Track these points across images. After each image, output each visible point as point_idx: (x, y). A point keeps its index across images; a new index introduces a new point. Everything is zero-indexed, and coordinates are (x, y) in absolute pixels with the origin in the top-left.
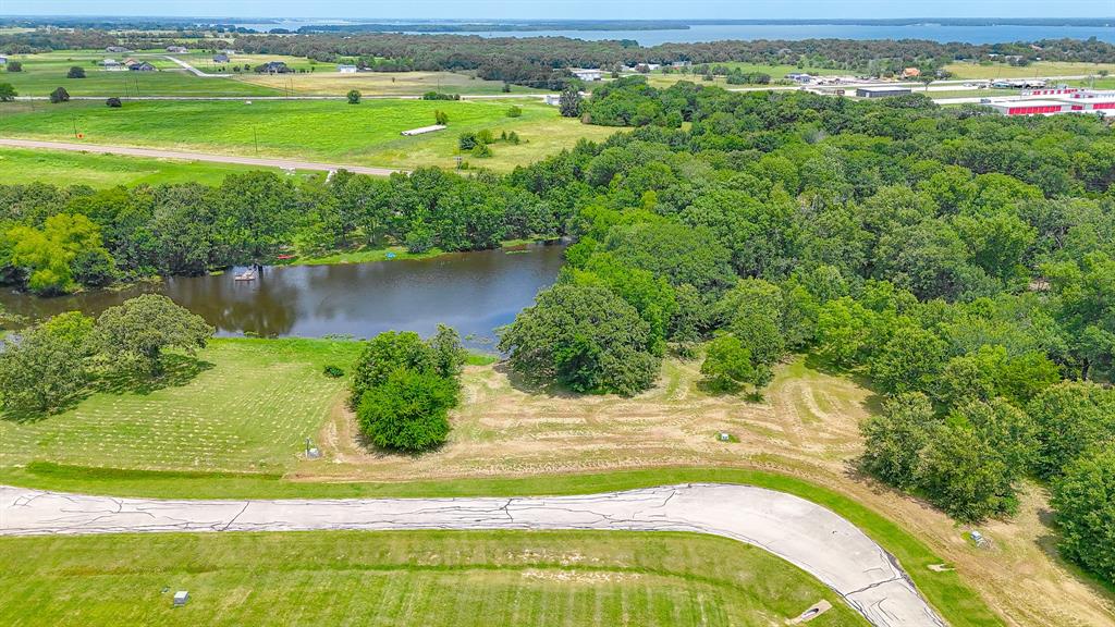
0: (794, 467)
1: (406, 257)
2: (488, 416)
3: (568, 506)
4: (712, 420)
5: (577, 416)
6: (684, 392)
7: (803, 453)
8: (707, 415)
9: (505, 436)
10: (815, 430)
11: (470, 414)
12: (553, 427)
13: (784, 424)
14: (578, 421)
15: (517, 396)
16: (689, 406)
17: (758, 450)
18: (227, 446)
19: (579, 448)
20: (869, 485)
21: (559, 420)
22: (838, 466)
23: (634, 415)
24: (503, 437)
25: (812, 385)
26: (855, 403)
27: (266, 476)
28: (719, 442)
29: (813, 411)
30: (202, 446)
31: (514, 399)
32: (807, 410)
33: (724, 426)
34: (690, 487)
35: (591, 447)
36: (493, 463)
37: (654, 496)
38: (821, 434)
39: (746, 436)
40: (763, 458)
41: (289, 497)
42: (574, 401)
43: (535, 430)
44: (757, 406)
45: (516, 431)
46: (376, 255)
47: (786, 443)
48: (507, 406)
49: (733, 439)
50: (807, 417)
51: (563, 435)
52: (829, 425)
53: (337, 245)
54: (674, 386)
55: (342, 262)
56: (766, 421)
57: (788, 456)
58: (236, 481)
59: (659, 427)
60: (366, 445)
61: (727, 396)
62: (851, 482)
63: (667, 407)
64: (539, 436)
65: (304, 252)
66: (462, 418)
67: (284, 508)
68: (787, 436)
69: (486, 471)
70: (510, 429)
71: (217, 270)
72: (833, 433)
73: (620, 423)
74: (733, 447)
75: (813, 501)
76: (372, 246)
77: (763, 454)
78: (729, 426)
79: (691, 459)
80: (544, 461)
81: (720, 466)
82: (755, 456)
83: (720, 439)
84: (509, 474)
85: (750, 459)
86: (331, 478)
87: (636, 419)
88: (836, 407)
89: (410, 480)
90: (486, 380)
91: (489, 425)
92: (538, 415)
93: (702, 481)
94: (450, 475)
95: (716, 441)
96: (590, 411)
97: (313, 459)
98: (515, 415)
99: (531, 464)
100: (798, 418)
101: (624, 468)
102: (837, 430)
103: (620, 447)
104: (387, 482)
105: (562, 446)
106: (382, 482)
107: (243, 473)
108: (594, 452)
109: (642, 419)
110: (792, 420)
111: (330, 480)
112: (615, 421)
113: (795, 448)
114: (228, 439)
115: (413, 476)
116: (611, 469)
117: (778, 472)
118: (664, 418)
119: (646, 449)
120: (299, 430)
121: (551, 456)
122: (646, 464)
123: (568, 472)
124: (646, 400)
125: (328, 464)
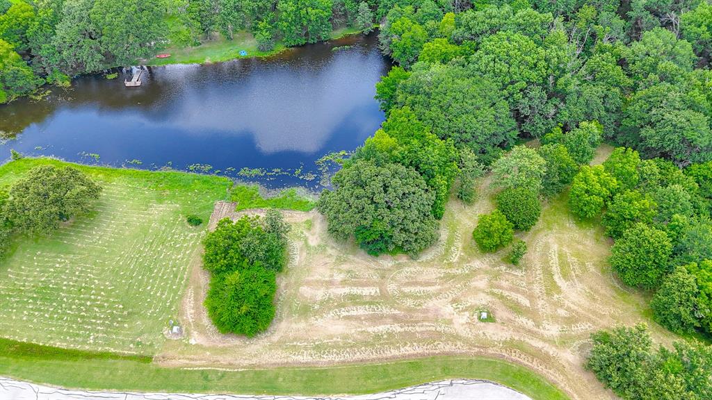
1: (256, 54)
5: (373, 284)
6: (457, 251)
7: (543, 337)
10: (554, 305)
11: (293, 279)
12: (355, 300)
14: (373, 291)
16: (459, 272)
18: (114, 318)
21: (359, 290)
24: (316, 313)
25: (558, 240)
26: (590, 265)
27: (142, 357)
28: (479, 323)
29: (556, 278)
32: (551, 277)
35: (381, 328)
38: (559, 311)
41: (157, 388)
44: (514, 271)
45: (326, 305)
46: (232, 53)
48: (321, 270)
50: (552, 288)
51: (361, 311)
52: (566, 297)
55: (207, 61)
56: (517, 291)
57: (530, 342)
59: (435, 302)
63: (443, 272)
64: (343, 313)
66: (286, 286)
68: (532, 314)
70: (322, 303)
72: (568, 309)
74: (489, 330)
76: (230, 40)
77: (512, 340)
78: (489, 298)
79: (456, 345)
80: (345, 346)
81: (477, 355)
82: (505, 342)
83: (479, 318)
84: (317, 363)
85: (501, 345)
86: (187, 362)
87: (418, 288)
88: (575, 272)
89: (244, 368)
90: (307, 234)
91: (306, 295)
92: (344, 283)
93: (462, 376)
94: (273, 361)
95: (477, 320)
96: (383, 277)
97: (175, 339)
98: (326, 282)
99: (335, 350)
100: (544, 288)
101: (404, 356)
102: (572, 306)
103: (402, 330)
104: (228, 370)
105: (359, 327)
106: (224, 370)
107: (124, 354)
108: (382, 335)
109: (422, 289)
110: (538, 291)
111: (187, 365)
112: (401, 292)
113: (538, 330)
114: (115, 308)
115: (247, 362)
116: (394, 357)
117: (521, 363)
118: (439, 287)
119: (422, 333)
120: (167, 299)
121: (349, 341)
122: (420, 351)
123: (362, 361)
124: (428, 263)
125: (186, 345)
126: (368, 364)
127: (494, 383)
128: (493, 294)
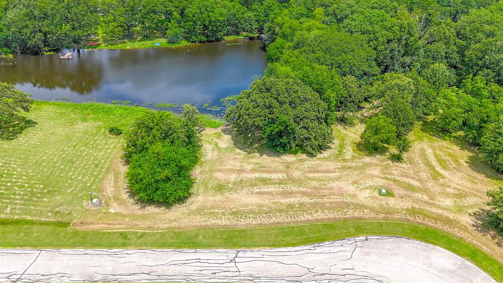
0: (436, 220)
1: (167, 45)
2: (220, 171)
3: (280, 259)
4: (372, 176)
5: (280, 172)
6: (349, 152)
7: (439, 207)
8: (368, 172)
9: (232, 189)
10: (442, 185)
11: (207, 169)
12: (264, 181)
13: (420, 180)
14: (281, 176)
15: (238, 154)
16: (354, 164)
17: (407, 204)
18: (33, 194)
19: (283, 201)
20: (493, 238)
21: (268, 176)
22: (467, 220)
23: (318, 172)
24: (230, 190)
25: (431, 147)
26: (462, 162)
27: (59, 224)
28: (381, 197)
29: (438, 168)
30: (15, 194)
31: (237, 156)
32: (433, 168)
33: (381, 182)
34: (367, 239)
35: (292, 200)
36: (223, 214)
37: (343, 249)
38: (448, 190)
39: (397, 191)
40: (413, 211)
41: (73, 246)
42: (277, 159)
43: (253, 184)
44: (400, 165)
45: (239, 185)
46: (148, 44)
47: (426, 198)
48: (232, 163)
49: (389, 194)
50: (436, 176)
51: (272, 189)
52: (450, 181)
53: (125, 37)
54: (342, 147)
55: (128, 47)
56: (407, 177)
57: (430, 209)
58: (35, 228)
59: (337, 183)
60: (133, 197)
61: (378, 156)
62: (479, 234)
63: (339, 165)
64: (256, 190)
65: (105, 41)
66: (201, 173)
67: (67, 258)
68: (425, 191)
69: (219, 222)
70: (235, 183)
71: (50, 51)
72: (455, 188)
73: (310, 179)
74: (391, 202)
75: (458, 254)
76: (146, 37)
77: (413, 208)
78: (384, 181)
79: (363, 212)
80: (260, 212)
81: (384, 218)
82: (407, 210)
83: (380, 194)
84: (236, 225)
85: (405, 212)
86: (106, 226)
87: (320, 175)
88: (451, 165)
89: (164, 229)
90: (217, 141)
91: (220, 179)
92: (253, 171)
93: (376, 234)
94: (193, 224)
95: (378, 195)
96: (288, 167)
97: (94, 208)
98: (238, 170)
99: (251, 215)
100: (429, 175)
101: (317, 220)
102: (457, 186)
103: (312, 201)
104: (147, 231)
105: (272, 199)
106: (144, 231)
107: (41, 221)
108: (295, 205)
109: (324, 175)
110: (425, 177)
111: (106, 228)
112: (306, 177)
113: (433, 202)
114: (36, 188)
115: (166, 225)
116: (308, 221)
117: (426, 224)
118: (339, 174)
119: (331, 203)
120: (87, 181)
121: (265, 209)
122: (332, 216)
123: (278, 223)
124: (325, 159)
125: (105, 213)
126: (285, 225)
127: (406, 238)
128: (387, 179)
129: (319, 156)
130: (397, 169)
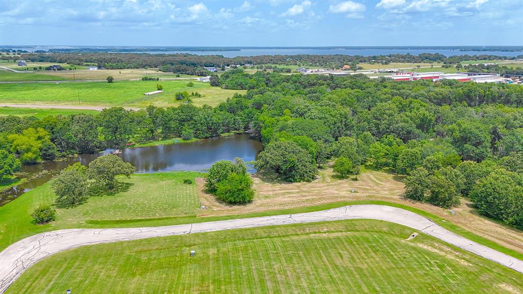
0: (382, 198)
1: (183, 141)
2: (263, 191)
3: (313, 215)
4: (345, 187)
8: (342, 186)
9: (273, 197)
10: (382, 187)
14: (297, 191)
16: (333, 184)
17: (367, 194)
18: (165, 209)
19: (303, 198)
20: (410, 201)
21: (290, 191)
23: (316, 187)
27: (190, 216)
28: (352, 193)
29: (378, 181)
30: (154, 210)
31: (267, 185)
34: (351, 206)
35: (307, 198)
37: (340, 210)
39: (360, 191)
40: (370, 196)
41: (206, 221)
42: (291, 185)
43: (283, 194)
46: (170, 141)
48: (266, 188)
49: (355, 192)
50: (378, 184)
52: (385, 185)
54: (324, 178)
55: (156, 145)
56: (363, 186)
57: (378, 195)
58: (179, 219)
59: (328, 191)
60: (223, 203)
61: (345, 180)
62: (403, 201)
63: (326, 184)
65: (137, 142)
67: (207, 225)
68: (374, 190)
69: (274, 208)
71: (101, 151)
72: (388, 188)
73: (312, 190)
75: (395, 207)
76: (165, 138)
79: (346, 199)
81: (357, 200)
84: (283, 208)
86: (217, 215)
88: (385, 180)
91: (264, 194)
92: (280, 190)
93: (354, 205)
98: (272, 190)
100: (374, 184)
109: (319, 188)
114: (164, 206)
116: (319, 204)
117: (377, 200)
118: (327, 187)
119: (328, 197)
121: (295, 202)
122: (330, 201)
123: (305, 206)
124: (317, 183)
125: (212, 211)
126: (308, 206)
127: (369, 205)
128: (353, 187)
129: (313, 182)
130: (356, 184)
